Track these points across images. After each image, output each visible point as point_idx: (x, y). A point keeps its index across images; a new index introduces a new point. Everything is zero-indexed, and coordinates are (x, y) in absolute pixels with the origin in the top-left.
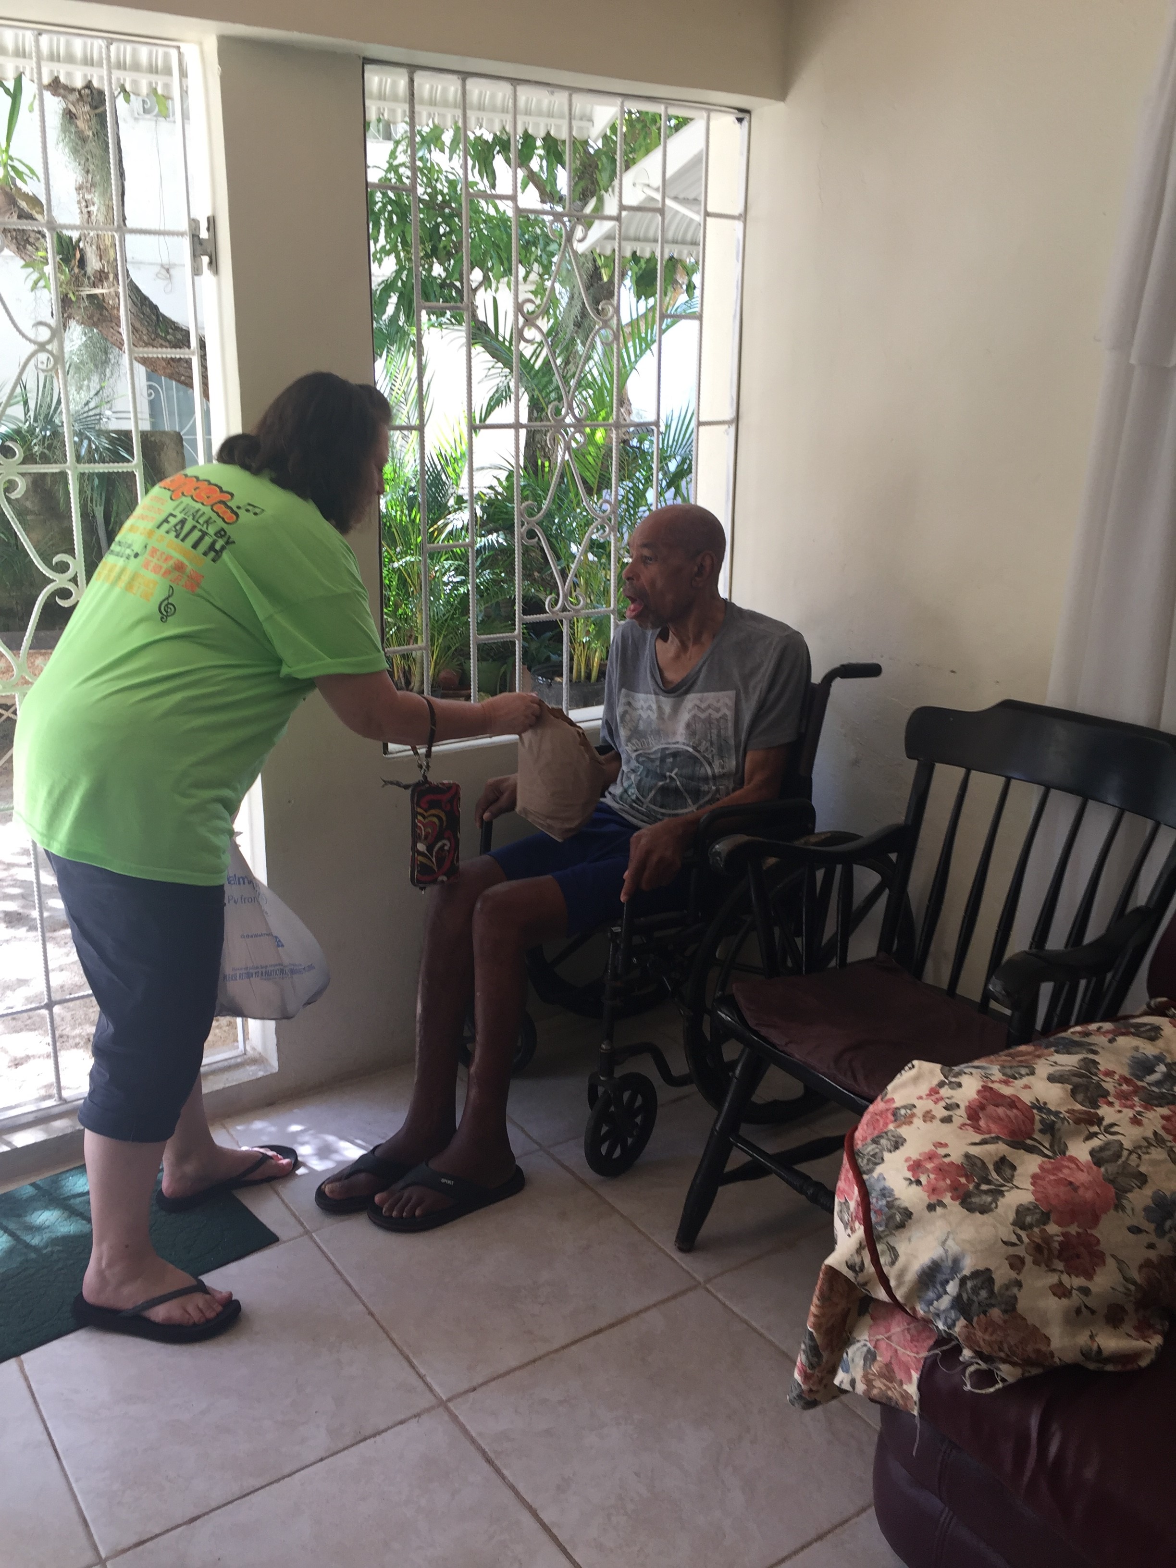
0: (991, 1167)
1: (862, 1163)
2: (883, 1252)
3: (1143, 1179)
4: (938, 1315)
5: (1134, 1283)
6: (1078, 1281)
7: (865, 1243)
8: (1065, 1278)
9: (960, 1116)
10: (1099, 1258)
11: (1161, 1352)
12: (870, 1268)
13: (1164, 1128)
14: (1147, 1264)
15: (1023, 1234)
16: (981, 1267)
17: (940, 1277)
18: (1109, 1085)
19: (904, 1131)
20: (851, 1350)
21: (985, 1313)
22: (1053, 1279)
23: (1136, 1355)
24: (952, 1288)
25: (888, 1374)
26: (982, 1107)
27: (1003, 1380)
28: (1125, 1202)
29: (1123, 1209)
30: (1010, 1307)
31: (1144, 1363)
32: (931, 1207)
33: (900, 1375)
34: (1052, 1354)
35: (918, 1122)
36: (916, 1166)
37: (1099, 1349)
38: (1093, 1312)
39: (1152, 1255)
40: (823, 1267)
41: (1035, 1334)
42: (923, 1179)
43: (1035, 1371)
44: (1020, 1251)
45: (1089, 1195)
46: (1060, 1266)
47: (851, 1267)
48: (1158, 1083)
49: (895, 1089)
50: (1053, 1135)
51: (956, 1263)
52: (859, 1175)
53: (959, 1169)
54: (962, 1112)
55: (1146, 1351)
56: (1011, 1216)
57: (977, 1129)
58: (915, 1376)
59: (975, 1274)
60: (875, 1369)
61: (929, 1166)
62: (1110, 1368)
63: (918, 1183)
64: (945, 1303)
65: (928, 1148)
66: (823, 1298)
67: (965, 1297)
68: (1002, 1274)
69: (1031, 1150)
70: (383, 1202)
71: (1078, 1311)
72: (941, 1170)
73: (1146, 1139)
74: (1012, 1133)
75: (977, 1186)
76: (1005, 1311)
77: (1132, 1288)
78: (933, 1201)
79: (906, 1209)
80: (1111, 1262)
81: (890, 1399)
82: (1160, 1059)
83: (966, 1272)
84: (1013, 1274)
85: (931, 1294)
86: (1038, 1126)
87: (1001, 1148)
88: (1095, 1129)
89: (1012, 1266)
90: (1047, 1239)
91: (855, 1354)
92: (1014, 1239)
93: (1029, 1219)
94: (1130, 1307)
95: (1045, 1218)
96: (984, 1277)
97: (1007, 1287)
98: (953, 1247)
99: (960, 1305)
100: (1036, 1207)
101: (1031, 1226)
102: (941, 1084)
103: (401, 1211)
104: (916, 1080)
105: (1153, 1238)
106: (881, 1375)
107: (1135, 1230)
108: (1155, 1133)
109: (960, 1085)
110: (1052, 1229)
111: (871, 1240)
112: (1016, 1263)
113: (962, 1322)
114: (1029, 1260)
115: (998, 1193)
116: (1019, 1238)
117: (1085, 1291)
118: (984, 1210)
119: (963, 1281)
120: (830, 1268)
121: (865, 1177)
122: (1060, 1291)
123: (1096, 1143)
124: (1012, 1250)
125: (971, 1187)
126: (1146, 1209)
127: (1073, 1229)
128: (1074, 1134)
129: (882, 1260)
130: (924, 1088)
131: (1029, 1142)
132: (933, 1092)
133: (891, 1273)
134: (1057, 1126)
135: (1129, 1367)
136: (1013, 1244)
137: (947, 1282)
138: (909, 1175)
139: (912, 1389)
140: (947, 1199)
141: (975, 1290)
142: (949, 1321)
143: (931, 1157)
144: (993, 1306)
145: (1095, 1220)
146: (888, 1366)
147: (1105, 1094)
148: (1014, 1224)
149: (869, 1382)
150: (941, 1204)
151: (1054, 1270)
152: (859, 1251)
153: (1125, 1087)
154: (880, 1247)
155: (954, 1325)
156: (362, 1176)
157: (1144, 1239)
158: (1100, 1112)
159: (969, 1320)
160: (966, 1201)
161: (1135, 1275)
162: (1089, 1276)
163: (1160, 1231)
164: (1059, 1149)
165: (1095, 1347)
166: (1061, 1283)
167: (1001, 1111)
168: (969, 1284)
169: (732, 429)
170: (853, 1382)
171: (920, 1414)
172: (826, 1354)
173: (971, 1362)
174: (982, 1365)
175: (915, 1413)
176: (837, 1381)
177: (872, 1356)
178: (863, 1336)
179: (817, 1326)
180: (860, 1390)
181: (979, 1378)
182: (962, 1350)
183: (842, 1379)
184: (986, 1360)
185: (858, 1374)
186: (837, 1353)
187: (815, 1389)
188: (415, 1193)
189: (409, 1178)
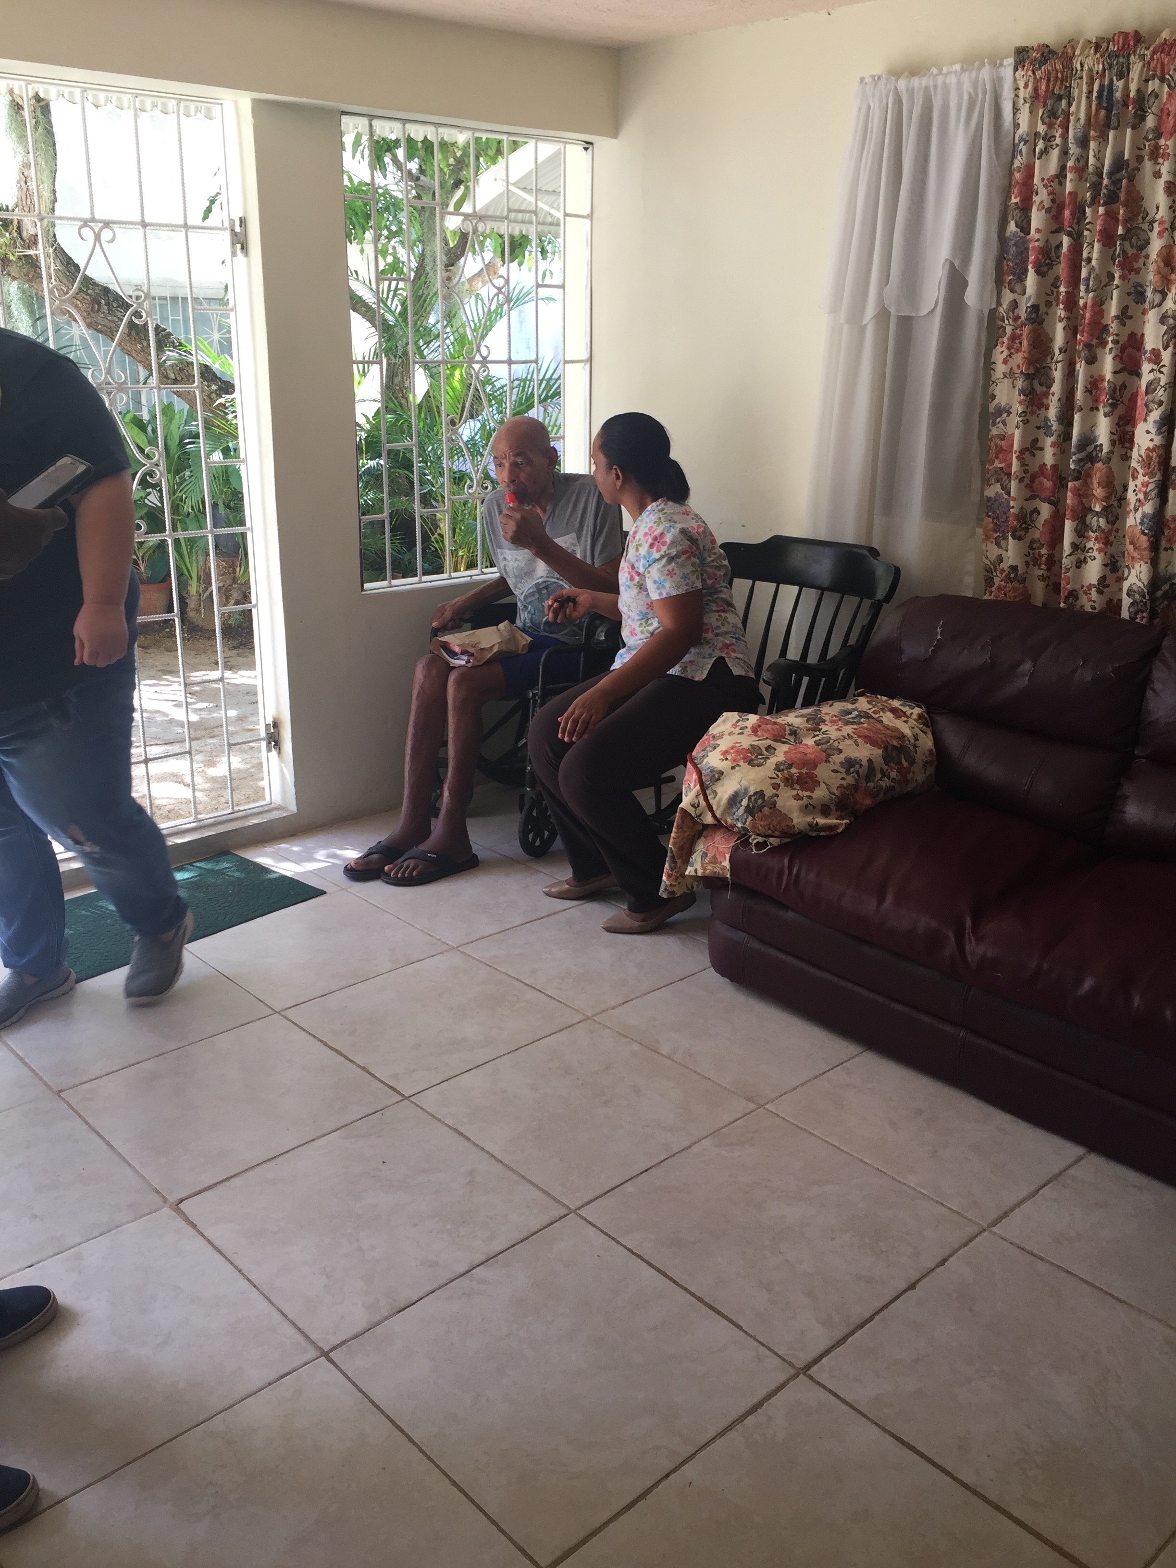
0: (763, 749)
1: (697, 761)
2: (710, 794)
3: (840, 751)
4: (738, 819)
5: (835, 794)
6: (808, 793)
7: (700, 793)
8: (800, 792)
9: (748, 731)
10: (817, 783)
11: (848, 826)
12: (703, 803)
13: (853, 732)
14: (841, 786)
15: (779, 774)
16: (758, 790)
17: (739, 799)
18: (826, 718)
19: (718, 742)
20: (693, 857)
21: (761, 811)
22: (794, 792)
23: (836, 827)
24: (744, 803)
25: (714, 861)
26: (759, 726)
27: (771, 844)
28: (830, 759)
29: (829, 762)
30: (773, 805)
31: (839, 831)
32: (733, 768)
33: (719, 858)
34: (794, 827)
35: (726, 737)
36: (725, 753)
37: (817, 824)
38: (814, 807)
39: (843, 782)
40: (678, 809)
41: (786, 818)
42: (729, 757)
43: (786, 840)
44: (778, 781)
45: (812, 756)
46: (798, 787)
47: (693, 806)
48: (853, 718)
50: (795, 736)
51: (746, 790)
52: (695, 766)
53: (748, 751)
54: (749, 729)
55: (841, 824)
56: (774, 767)
57: (757, 736)
58: (728, 856)
59: (756, 793)
60: (707, 860)
61: (732, 751)
62: (822, 834)
63: (727, 759)
64: (741, 811)
65: (731, 744)
66: (679, 828)
67: (751, 805)
68: (769, 792)
69: (784, 743)
70: (390, 870)
71: (806, 806)
72: (738, 752)
73: (843, 736)
74: (775, 736)
75: (756, 757)
76: (771, 808)
77: (834, 797)
78: (734, 764)
79: (720, 771)
80: (823, 786)
81: (715, 873)
82: (855, 710)
83: (751, 793)
84: (774, 791)
85: (734, 810)
86: (788, 732)
87: (769, 742)
88: (818, 733)
89: (774, 788)
90: (791, 775)
91: (696, 857)
92: (775, 776)
93: (782, 767)
94: (833, 807)
95: (790, 766)
96: (760, 794)
97: (772, 797)
98: (744, 783)
99: (749, 810)
100: (786, 762)
101: (783, 770)
102: (738, 721)
103: (404, 873)
104: (725, 721)
105: (844, 775)
106: (711, 862)
107: (836, 771)
108: (848, 734)
109: (748, 719)
110: (794, 770)
111: (704, 789)
112: (776, 786)
113: (750, 818)
114: (782, 784)
115: (767, 758)
116: (777, 775)
117: (810, 797)
118: (759, 765)
119: (750, 798)
120: (682, 809)
121: (699, 766)
122: (798, 798)
123: (817, 738)
124: (774, 781)
125: (753, 757)
126: (842, 763)
127: (804, 771)
128: (806, 736)
129: (709, 798)
130: (729, 724)
131: (783, 740)
132: (735, 725)
133: (714, 803)
134: (798, 731)
135: (832, 833)
136: (775, 778)
137: (742, 800)
138: (722, 757)
139: (726, 864)
140: (741, 763)
141: (756, 801)
142: (744, 820)
143: (732, 748)
144: (764, 807)
145: (815, 767)
146: (714, 857)
147: (824, 721)
148: (775, 769)
149: (704, 868)
150: (738, 765)
151: (795, 789)
152: (697, 797)
153: (834, 718)
154: (708, 792)
155: (746, 821)
156: (375, 856)
157: (840, 776)
158: (821, 727)
159: (753, 816)
160: (751, 763)
161: (835, 791)
162: (812, 791)
163: (848, 772)
164: (798, 741)
165: (815, 822)
166: (798, 794)
167: (769, 727)
168: (753, 798)
169: (588, 366)
170: (696, 871)
171: (731, 875)
172: (679, 862)
173: (755, 839)
174: (760, 839)
175: (728, 876)
176: (687, 873)
177: (705, 855)
178: (700, 847)
179: (674, 844)
180: (700, 873)
181: (759, 845)
182: (751, 836)
183: (689, 871)
184: (762, 836)
185: (698, 866)
186: (686, 862)
187: (673, 883)
188: (412, 863)
189: (406, 856)
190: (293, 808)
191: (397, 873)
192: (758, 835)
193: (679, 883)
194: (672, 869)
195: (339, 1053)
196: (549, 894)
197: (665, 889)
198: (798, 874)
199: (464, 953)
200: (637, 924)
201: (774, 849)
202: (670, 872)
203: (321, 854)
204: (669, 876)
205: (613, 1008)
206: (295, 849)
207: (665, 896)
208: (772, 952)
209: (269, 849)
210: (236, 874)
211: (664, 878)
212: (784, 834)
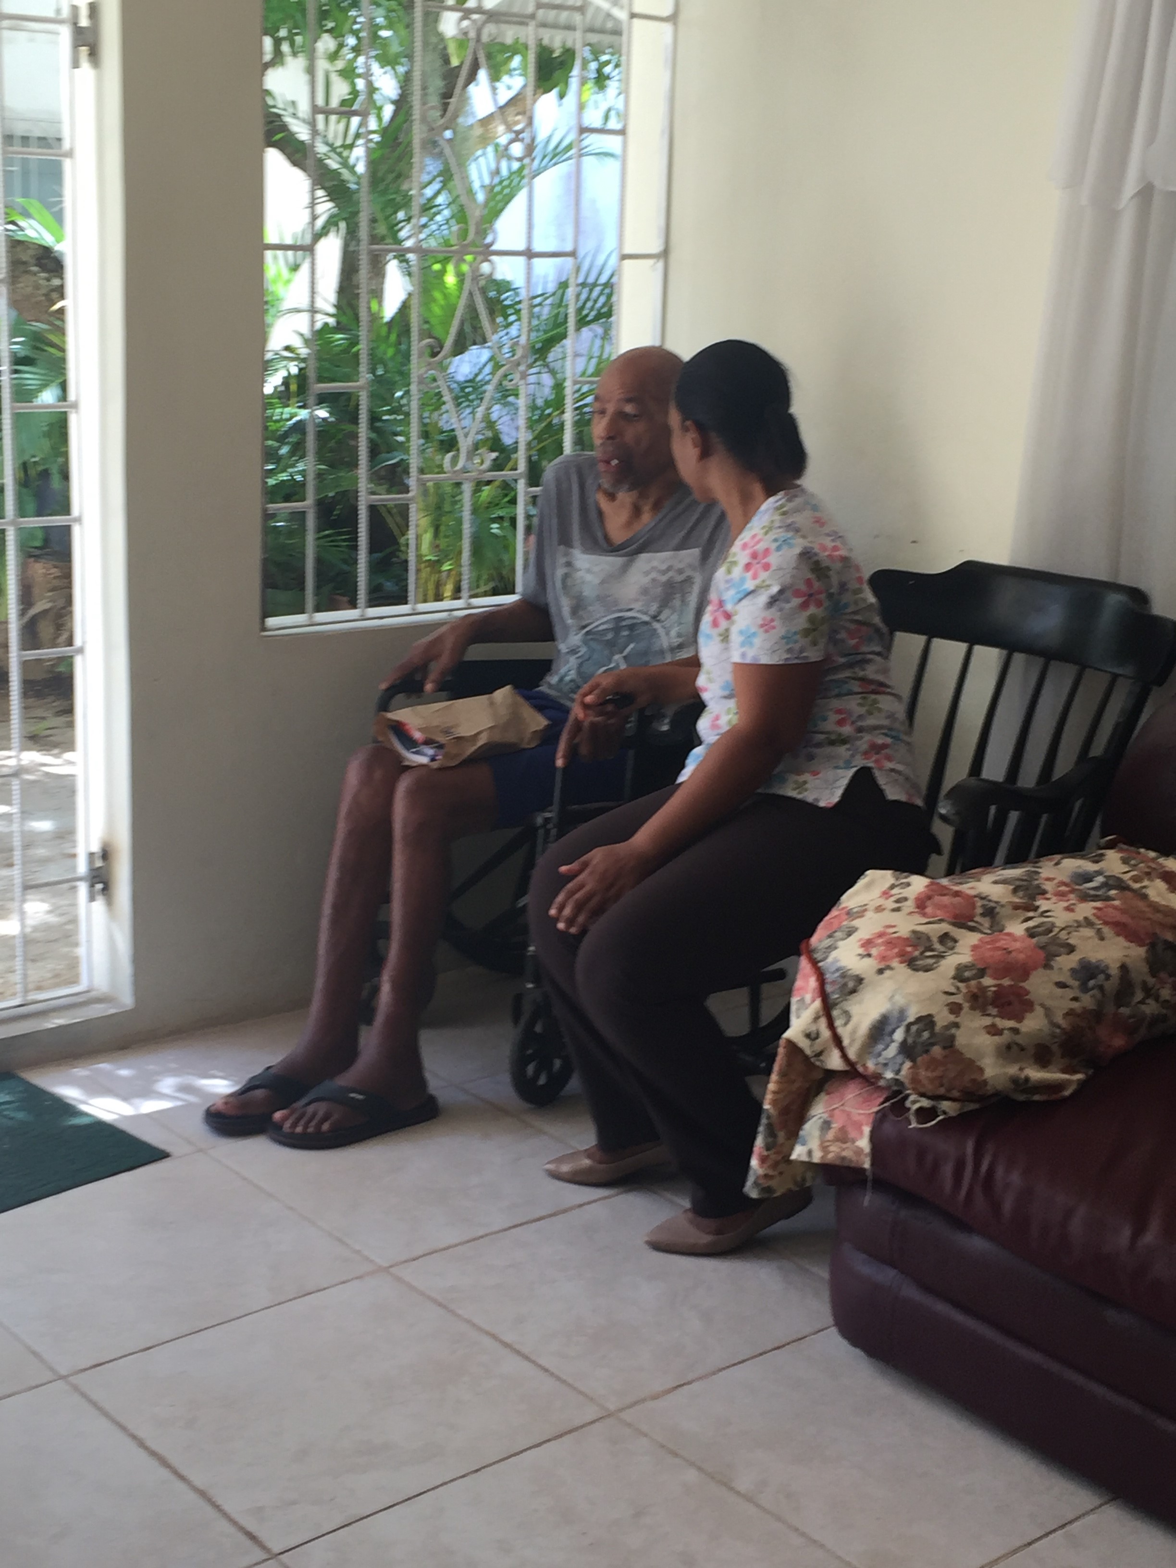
0: (935, 939)
1: (818, 956)
2: (838, 1017)
3: (1071, 949)
4: (886, 1065)
5: (1059, 1027)
6: (1011, 1024)
7: (821, 1013)
8: (998, 1021)
9: (909, 905)
10: (1029, 1006)
11: (1082, 1084)
12: (826, 1033)
13: (1094, 915)
14: (1070, 1013)
15: (961, 985)
16: (924, 1014)
17: (889, 1029)
18: (1048, 886)
19: (856, 923)
20: (807, 1126)
21: (927, 1051)
22: (988, 1021)
23: (1057, 1087)
24: (899, 1035)
25: (843, 1137)
26: (929, 898)
27: (944, 1113)
28: (1052, 963)
29: (1051, 968)
30: (949, 1043)
31: (1067, 1093)
32: (881, 971)
33: (852, 1134)
34: (985, 1082)
35: (869, 914)
36: (867, 944)
37: (1027, 1079)
38: (1022, 1049)
39: (1075, 1005)
40: (782, 1042)
41: (972, 1065)
42: (874, 951)
43: (972, 1106)
44: (958, 999)
45: (1022, 956)
46: (994, 1011)
47: (808, 1036)
48: (1095, 888)
49: (849, 899)
50: (993, 919)
51: (902, 1013)
52: (814, 963)
53: (906, 941)
54: (911, 903)
55: (1069, 1082)
56: (952, 973)
57: (924, 915)
58: (867, 1130)
59: (919, 1020)
60: (830, 1135)
61: (880, 941)
62: (1036, 1098)
63: (869, 955)
64: (892, 1051)
65: (879, 929)
66: (783, 1074)
67: (909, 1040)
68: (943, 1018)
69: (972, 929)
70: (285, 1119)
71: (1009, 1047)
72: (890, 943)
73: (1077, 921)
74: (956, 916)
75: (922, 953)
76: (944, 1048)
77: (1058, 1031)
78: (882, 966)
79: (857, 976)
80: (1039, 1011)
81: (843, 1158)
82: (1099, 873)
83: (911, 1019)
84: (952, 1018)
85: (880, 1047)
86: (979, 910)
87: (945, 927)
88: (1031, 914)
89: (952, 1011)
90: (983, 989)
91: (811, 1128)
92: (953, 990)
93: (967, 974)
94: (1055, 1048)
95: (982, 973)
96: (926, 1021)
97: (947, 1027)
98: (900, 1000)
99: (907, 1050)
100: (973, 965)
101: (968, 980)
102: (893, 887)
103: (306, 1126)
104: (869, 886)
105: (1076, 993)
106: (837, 1139)
107: (1061, 985)
108: (1086, 918)
109: (908, 884)
110: (987, 981)
111: (828, 1007)
112: (955, 1009)
113: (908, 1064)
114: (966, 1006)
115: (940, 957)
116: (958, 988)
117: (1016, 1031)
118: (927, 969)
119: (909, 1027)
120: (790, 1040)
121: (820, 964)
122: (993, 1030)
123: (1031, 924)
124: (952, 999)
125: (917, 953)
126: (1073, 971)
127: (1006, 982)
128: (1011, 918)
129: (837, 1023)
130: (876, 892)
131: (971, 924)
132: (886, 894)
133: (844, 1032)
134: (997, 910)
135: (1054, 1097)
136: (953, 994)
137: (893, 1031)
138: (861, 951)
139: (864, 1143)
140: (895, 963)
141: (919, 1033)
142: (897, 1067)
143: (881, 935)
144: (933, 1044)
145: (1026, 975)
146: (843, 1130)
147: (1044, 892)
148: (954, 978)
149: (824, 1148)
150: (889, 968)
151: (989, 1015)
152: (816, 1019)
153: (1063, 888)
154: (835, 1013)
155: (900, 1069)
156: (259, 1093)
157: (1069, 993)
158: (1037, 903)
159: (913, 1060)
160: (912, 963)
161: (1059, 1019)
162: (1020, 1019)
163: (1084, 988)
164: (997, 927)
165: (1023, 1076)
166: (993, 1025)
167: (946, 900)
168: (914, 1028)
169: (661, 264)
170: (810, 1153)
171: (872, 1164)
172: (781, 1135)
173: (914, 1102)
174: (925, 1103)
175: (867, 1165)
176: (794, 1157)
177: (826, 1125)
178: (819, 1110)
179: (774, 1103)
180: (817, 1158)
181: (924, 1114)
182: (907, 1096)
183: (798, 1153)
184: (929, 1098)
185: (814, 1144)
186: (794, 1135)
187: (771, 1173)
188: (321, 1108)
189: (312, 1095)
190: (127, 999)
191: (294, 1125)
192: (922, 1095)
193: (781, 1173)
194: (768, 1147)
195: (164, 1462)
196: (556, 1176)
197: (756, 1184)
198: (991, 1172)
199: (399, 1279)
200: (705, 1239)
201: (949, 1124)
202: (765, 1153)
203: (167, 1084)
204: (763, 1160)
205: (655, 1397)
206: (124, 1072)
207: (754, 1194)
208: (941, 1308)
209: (80, 1072)
210: (20, 1115)
211: (754, 1162)
212: (967, 1096)
